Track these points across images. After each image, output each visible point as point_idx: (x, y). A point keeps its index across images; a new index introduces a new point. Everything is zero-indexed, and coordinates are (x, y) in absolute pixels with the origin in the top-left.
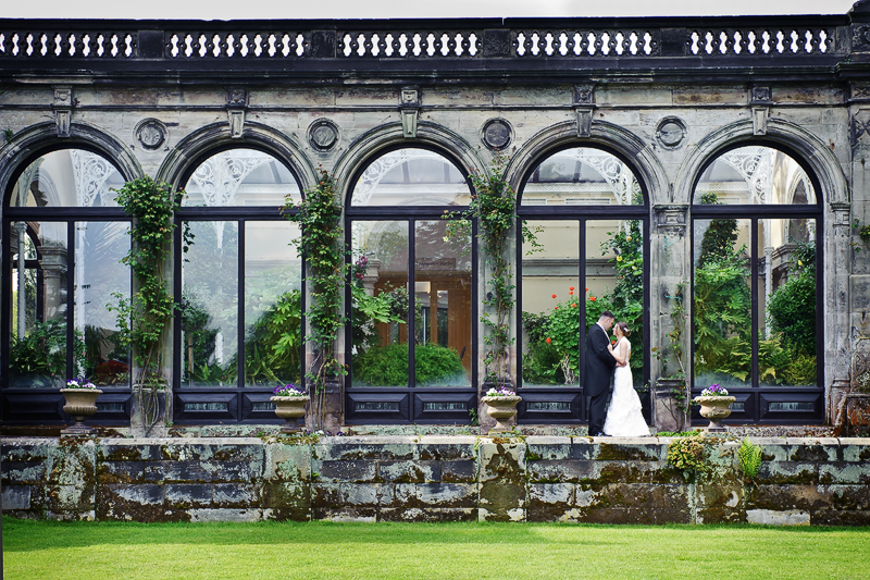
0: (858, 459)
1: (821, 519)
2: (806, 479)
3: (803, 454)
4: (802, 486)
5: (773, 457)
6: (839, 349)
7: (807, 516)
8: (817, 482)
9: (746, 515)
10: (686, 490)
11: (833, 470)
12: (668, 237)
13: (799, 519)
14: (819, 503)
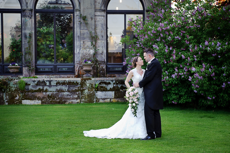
0: (55, 84)
1: (44, 102)
2: (40, 91)
3: (39, 83)
4: (39, 93)
5: (30, 84)
6: (77, 52)
7: (40, 102)
8: (43, 92)
9: (22, 102)
10: (3, 95)
11: (48, 88)
12: (26, 19)
13: (38, 103)
14: (44, 98)
